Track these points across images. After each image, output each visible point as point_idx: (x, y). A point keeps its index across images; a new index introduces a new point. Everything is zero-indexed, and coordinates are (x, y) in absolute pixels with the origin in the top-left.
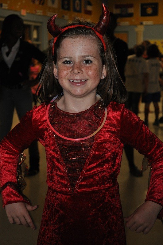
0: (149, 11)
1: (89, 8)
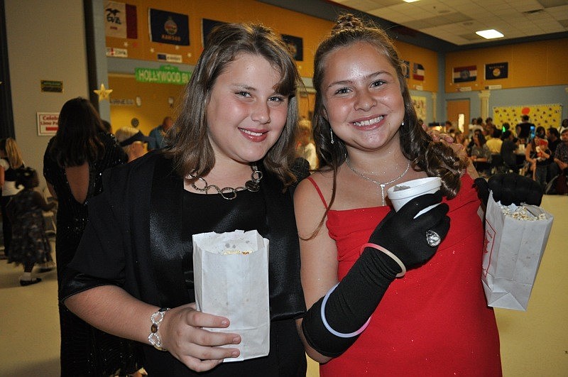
0: (497, 72)
1: (420, 72)
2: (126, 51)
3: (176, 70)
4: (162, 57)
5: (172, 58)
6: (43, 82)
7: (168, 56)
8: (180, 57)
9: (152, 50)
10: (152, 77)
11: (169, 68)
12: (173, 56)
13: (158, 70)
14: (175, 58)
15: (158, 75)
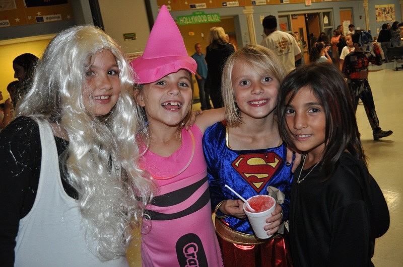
2: (169, 6)
3: (203, 14)
4: (193, 7)
5: (199, 6)
6: (124, 35)
7: (196, 5)
8: (205, 4)
9: (186, 3)
10: (188, 21)
11: (198, 13)
12: (201, 4)
13: (192, 16)
14: (202, 6)
15: (192, 19)
